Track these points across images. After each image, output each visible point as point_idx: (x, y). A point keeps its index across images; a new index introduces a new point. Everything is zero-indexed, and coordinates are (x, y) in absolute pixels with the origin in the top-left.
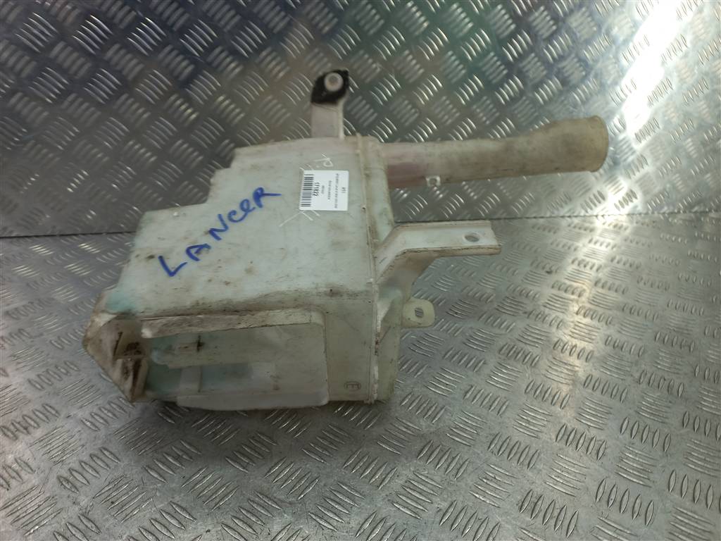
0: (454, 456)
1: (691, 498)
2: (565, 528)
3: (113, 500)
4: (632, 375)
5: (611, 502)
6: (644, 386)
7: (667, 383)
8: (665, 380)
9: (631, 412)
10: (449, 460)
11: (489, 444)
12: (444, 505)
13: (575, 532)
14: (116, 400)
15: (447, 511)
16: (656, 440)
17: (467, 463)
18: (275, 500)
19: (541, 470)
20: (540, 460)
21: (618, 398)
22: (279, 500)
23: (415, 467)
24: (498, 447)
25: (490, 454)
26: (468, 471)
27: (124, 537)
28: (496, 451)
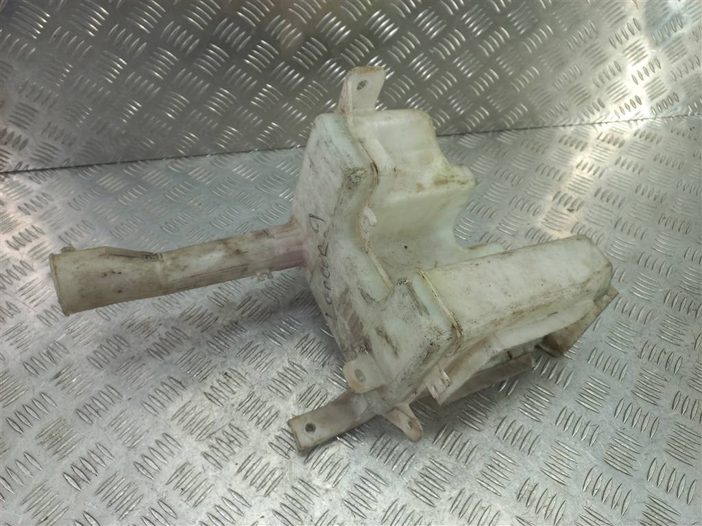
0: (465, 441)
1: (665, 488)
2: (554, 517)
3: (183, 486)
4: (635, 348)
5: (595, 492)
6: (644, 360)
7: (667, 356)
8: (665, 353)
9: (628, 392)
10: (461, 447)
11: (496, 428)
12: (455, 493)
13: (561, 521)
14: (168, 381)
15: (456, 499)
16: (645, 425)
17: (476, 449)
18: (314, 487)
19: (539, 458)
20: (540, 446)
21: (618, 377)
22: (317, 487)
23: (431, 454)
24: (504, 432)
25: (496, 439)
26: (476, 459)
27: (197, 522)
28: (501, 436)
